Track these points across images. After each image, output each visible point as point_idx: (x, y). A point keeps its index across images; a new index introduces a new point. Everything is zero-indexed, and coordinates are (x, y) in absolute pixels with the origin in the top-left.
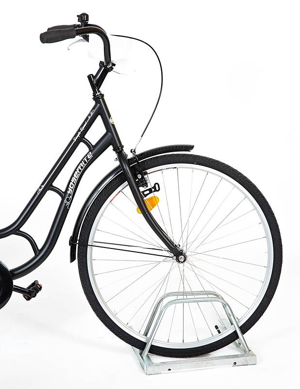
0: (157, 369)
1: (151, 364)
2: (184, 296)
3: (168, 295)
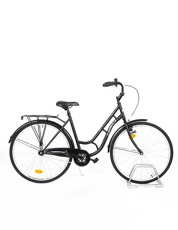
0: (132, 187)
1: (131, 185)
2: (142, 165)
3: (137, 165)
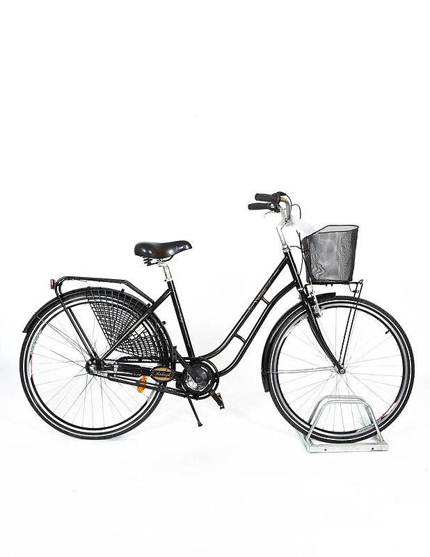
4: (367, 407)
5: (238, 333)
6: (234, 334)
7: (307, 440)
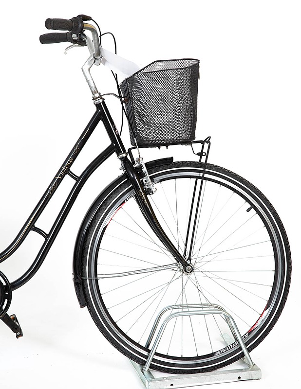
4: (228, 319)
5: (37, 225)
6: (30, 226)
7: (146, 372)
